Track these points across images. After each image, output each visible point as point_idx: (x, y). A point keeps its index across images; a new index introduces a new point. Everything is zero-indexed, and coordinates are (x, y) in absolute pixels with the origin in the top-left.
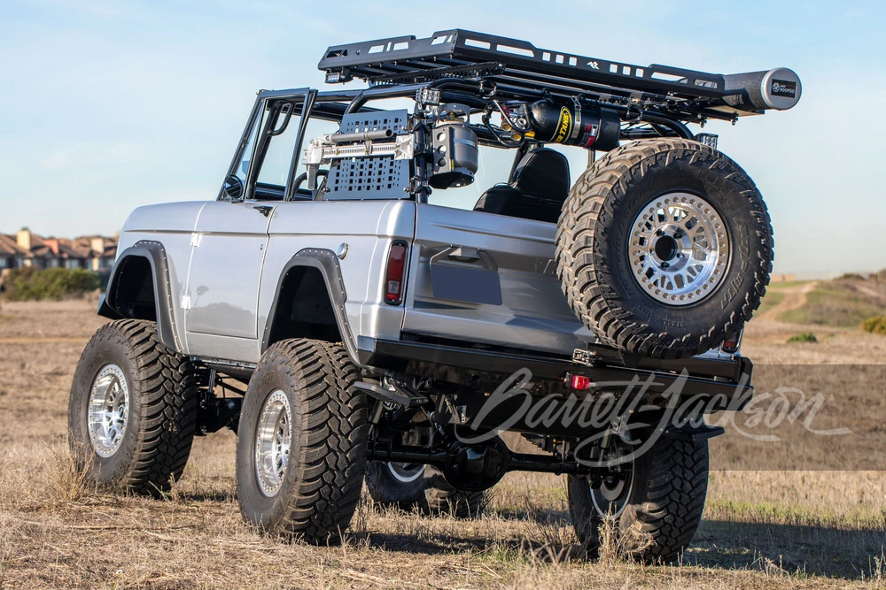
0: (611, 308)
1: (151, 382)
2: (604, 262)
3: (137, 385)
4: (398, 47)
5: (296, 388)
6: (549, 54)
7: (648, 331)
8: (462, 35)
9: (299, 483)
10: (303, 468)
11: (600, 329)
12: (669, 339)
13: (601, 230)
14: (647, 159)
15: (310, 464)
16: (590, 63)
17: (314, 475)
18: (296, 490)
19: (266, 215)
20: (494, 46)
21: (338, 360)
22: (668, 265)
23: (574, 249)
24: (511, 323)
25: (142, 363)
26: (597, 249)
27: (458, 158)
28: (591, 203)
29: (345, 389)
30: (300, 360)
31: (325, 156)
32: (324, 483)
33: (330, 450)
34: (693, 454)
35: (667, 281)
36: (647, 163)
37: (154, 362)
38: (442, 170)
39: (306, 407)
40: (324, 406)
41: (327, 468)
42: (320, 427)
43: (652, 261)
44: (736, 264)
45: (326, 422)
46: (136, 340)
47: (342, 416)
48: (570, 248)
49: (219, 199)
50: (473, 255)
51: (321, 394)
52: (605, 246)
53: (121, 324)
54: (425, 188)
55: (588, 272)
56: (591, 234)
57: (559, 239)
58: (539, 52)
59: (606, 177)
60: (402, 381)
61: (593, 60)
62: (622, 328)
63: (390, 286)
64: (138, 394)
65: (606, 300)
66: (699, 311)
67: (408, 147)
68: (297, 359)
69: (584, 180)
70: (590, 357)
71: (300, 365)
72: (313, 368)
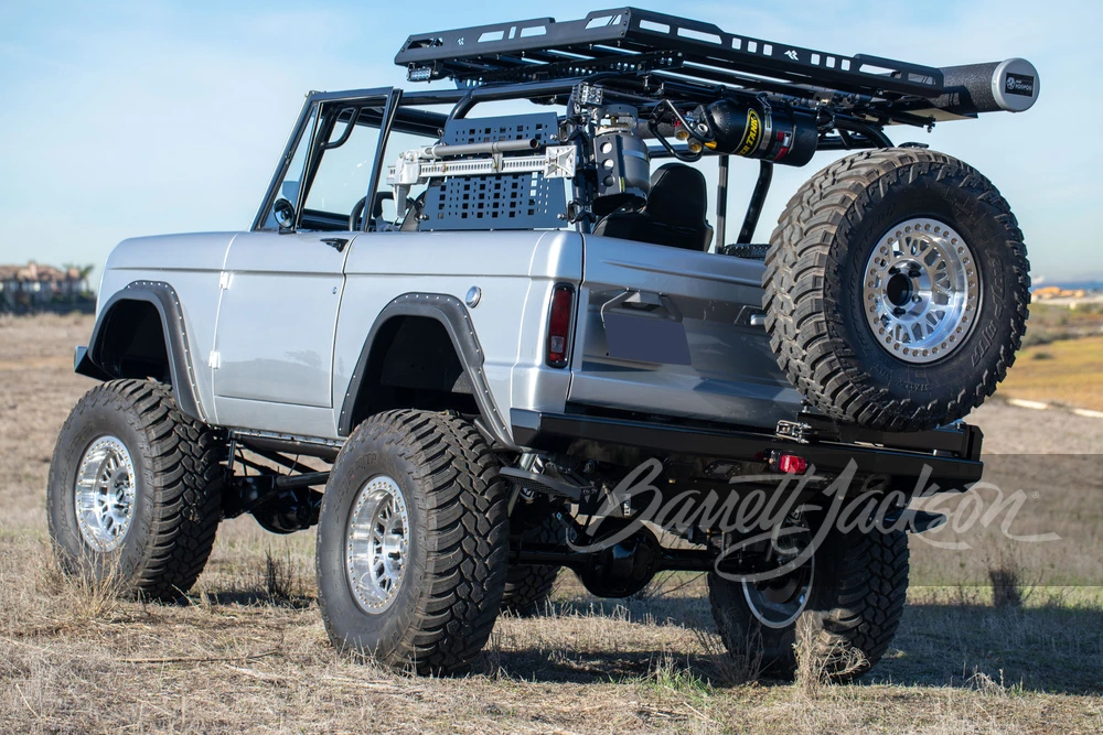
0: (845, 369)
1: (166, 459)
2: (838, 308)
3: (148, 463)
4: (526, 33)
5: (415, 475)
6: (740, 41)
7: (888, 397)
8: (637, 15)
9: (425, 600)
10: (430, 580)
11: (826, 396)
12: (912, 406)
13: (833, 268)
14: (887, 175)
15: (441, 575)
16: (788, 53)
17: (446, 589)
18: (422, 607)
19: (340, 250)
20: (674, 30)
21: (465, 438)
22: (903, 312)
23: (795, 292)
24: (699, 388)
25: (153, 435)
26: (828, 293)
27: (628, 174)
28: (820, 231)
29: (479, 475)
30: (418, 439)
31: (424, 174)
32: (458, 598)
33: (466, 556)
34: (893, 545)
35: (902, 332)
36: (887, 180)
37: (168, 434)
38: (609, 191)
39: (432, 501)
40: (456, 499)
41: (462, 579)
42: (453, 525)
43: (886, 308)
44: (988, 308)
45: (459, 520)
46: (144, 405)
47: (478, 510)
48: (789, 292)
49: (254, 228)
50: (654, 301)
51: (450, 483)
52: (838, 288)
53: (122, 386)
54: (588, 214)
55: (817, 323)
56: (822, 273)
57: (771, 279)
58: (727, 38)
59: (837, 198)
60: (566, 467)
61: (791, 48)
62: (857, 394)
63: (554, 343)
64: (150, 474)
65: (839, 358)
66: (947, 369)
67: (568, 161)
68: (413, 437)
69: (801, 202)
70: (805, 430)
71: (419, 445)
72: (436, 449)
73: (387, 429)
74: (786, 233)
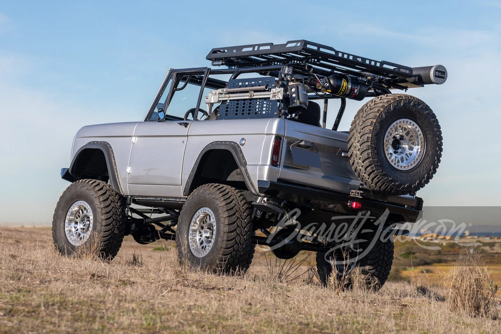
0: (377, 170)
1: (106, 209)
2: (375, 149)
3: (99, 210)
4: (261, 48)
5: (220, 205)
6: (341, 54)
7: (391, 181)
8: (306, 43)
9: (222, 250)
10: (225, 243)
11: (370, 180)
12: (400, 185)
13: (374, 134)
14: (394, 102)
15: (229, 241)
16: (358, 59)
17: (230, 246)
18: (221, 253)
19: (186, 127)
20: (319, 49)
22: (397, 152)
23: (360, 142)
24: (323, 177)
25: (102, 199)
26: (372, 143)
27: (301, 99)
28: (370, 121)
29: (243, 206)
30: (220, 193)
31: (220, 99)
32: (234, 250)
33: (238, 234)
35: (397, 159)
36: (394, 104)
37: (107, 199)
38: (294, 105)
39: (226, 214)
40: (235, 214)
41: (236, 243)
42: (233, 223)
43: (391, 150)
44: (427, 152)
45: (236, 221)
46: (97, 188)
47: (242, 219)
48: (358, 142)
49: (146, 120)
50: (309, 144)
51: (233, 208)
52: (376, 141)
53: (87, 181)
54: (286, 113)
55: (368, 153)
56: (370, 135)
57: (351, 138)
58: (337, 52)
59: (376, 110)
60: (276, 202)
61: (359, 57)
62: (381, 179)
63: (274, 158)
64: (100, 214)
65: (375, 166)
66: (412, 173)
67: (280, 94)
68: (219, 192)
69: (363, 111)
70: (361, 193)
71: (221, 195)
72: (227, 196)
73: (207, 190)
74: (358, 122)
